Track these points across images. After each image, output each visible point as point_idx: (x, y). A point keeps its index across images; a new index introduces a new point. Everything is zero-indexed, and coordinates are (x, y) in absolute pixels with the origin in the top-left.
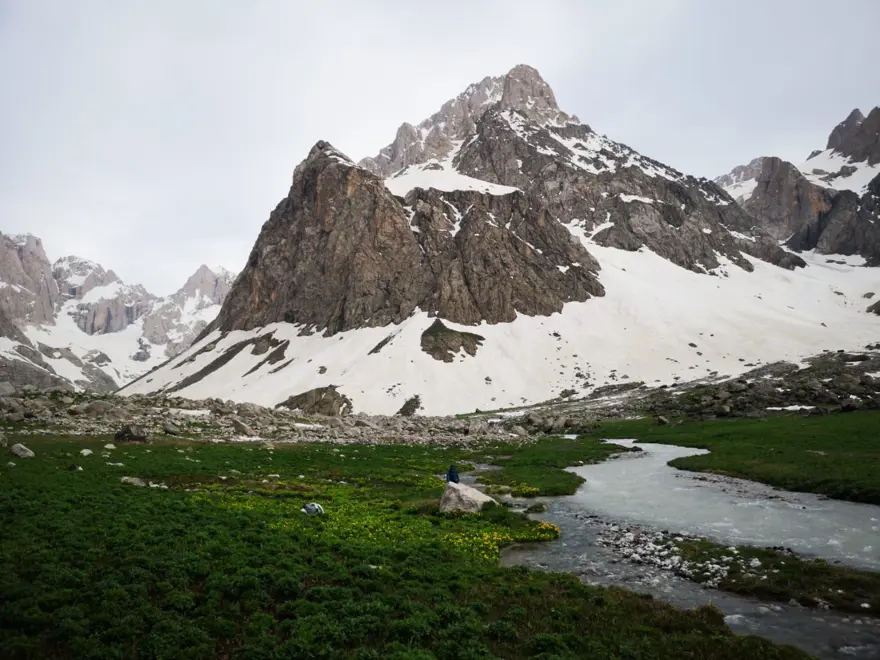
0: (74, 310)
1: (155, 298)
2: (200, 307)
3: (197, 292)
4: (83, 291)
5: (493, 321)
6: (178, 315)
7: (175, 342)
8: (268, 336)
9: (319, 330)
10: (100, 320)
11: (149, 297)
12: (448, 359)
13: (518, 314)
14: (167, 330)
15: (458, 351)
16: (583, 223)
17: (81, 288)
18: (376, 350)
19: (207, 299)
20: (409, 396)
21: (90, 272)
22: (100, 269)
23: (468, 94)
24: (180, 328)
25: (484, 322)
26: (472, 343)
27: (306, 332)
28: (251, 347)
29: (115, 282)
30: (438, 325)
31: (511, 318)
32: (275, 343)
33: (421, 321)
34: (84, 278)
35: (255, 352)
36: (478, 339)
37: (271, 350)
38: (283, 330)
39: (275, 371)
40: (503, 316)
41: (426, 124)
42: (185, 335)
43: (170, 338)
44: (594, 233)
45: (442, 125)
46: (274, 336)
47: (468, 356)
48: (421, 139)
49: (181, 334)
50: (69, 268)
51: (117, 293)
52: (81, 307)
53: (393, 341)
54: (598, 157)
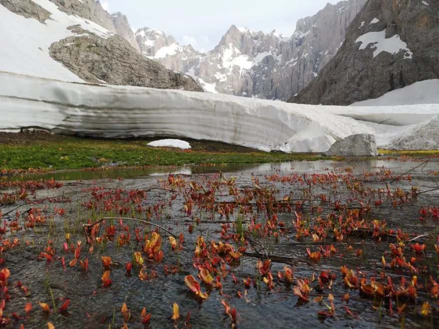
2: (234, 56)
3: (230, 45)
4: (155, 50)
6: (220, 61)
7: (221, 81)
14: (215, 73)
17: (153, 48)
19: (237, 51)
21: (158, 37)
22: (164, 35)
24: (223, 71)
29: (174, 44)
34: (154, 41)
42: (228, 76)
43: (218, 78)
49: (225, 75)
50: (144, 35)
51: (176, 51)
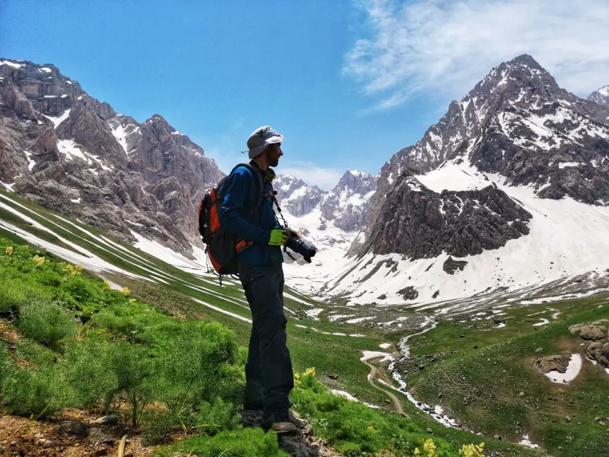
0: (287, 204)
1: (324, 192)
2: (348, 196)
3: (346, 187)
4: (289, 193)
5: (473, 254)
6: (337, 203)
8: (391, 259)
9: (409, 258)
10: (299, 208)
11: (321, 192)
12: (452, 273)
13: (483, 249)
14: (333, 212)
15: (456, 269)
16: (534, 184)
17: (288, 191)
18: (427, 270)
19: (351, 191)
20: (436, 291)
21: (291, 182)
22: (295, 180)
23: (491, 76)
24: (340, 210)
25: (469, 255)
26: (462, 265)
27: (404, 259)
28: (385, 264)
29: (304, 186)
30: (450, 259)
31: (480, 252)
32: (393, 263)
33: (444, 257)
34: (289, 186)
35: (388, 266)
36: (464, 263)
37: (393, 266)
38: (396, 257)
39: (395, 276)
40: (476, 251)
41: (466, 99)
44: (539, 191)
45: (475, 100)
46: (393, 260)
47: (460, 271)
48: (463, 110)
49: (340, 213)
51: (305, 192)
52: (290, 202)
53: (434, 266)
54: (553, 136)
